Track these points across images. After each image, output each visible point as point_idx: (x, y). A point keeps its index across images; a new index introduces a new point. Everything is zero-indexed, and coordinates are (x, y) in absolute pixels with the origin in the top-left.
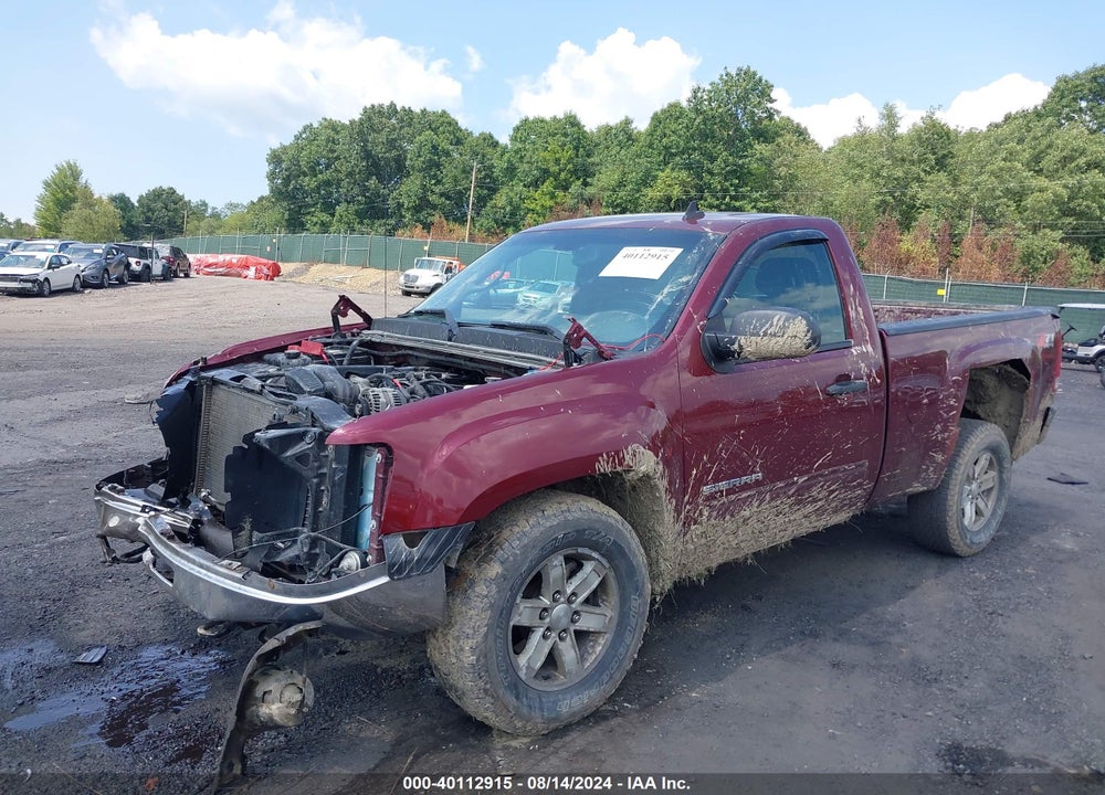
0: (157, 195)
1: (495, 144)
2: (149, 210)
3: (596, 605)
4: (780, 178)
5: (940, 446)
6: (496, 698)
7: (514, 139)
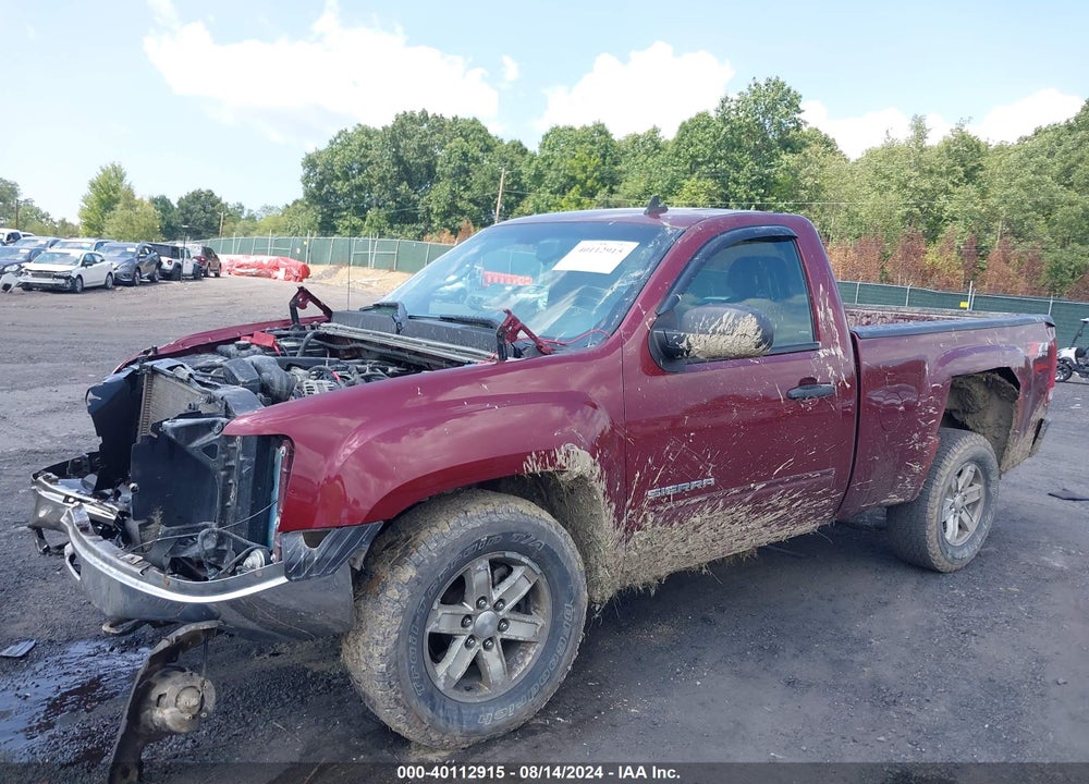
0: (196, 197)
1: (524, 152)
2: (188, 211)
3: (528, 612)
4: (805, 188)
5: (917, 456)
6: (408, 709)
7: (543, 146)
